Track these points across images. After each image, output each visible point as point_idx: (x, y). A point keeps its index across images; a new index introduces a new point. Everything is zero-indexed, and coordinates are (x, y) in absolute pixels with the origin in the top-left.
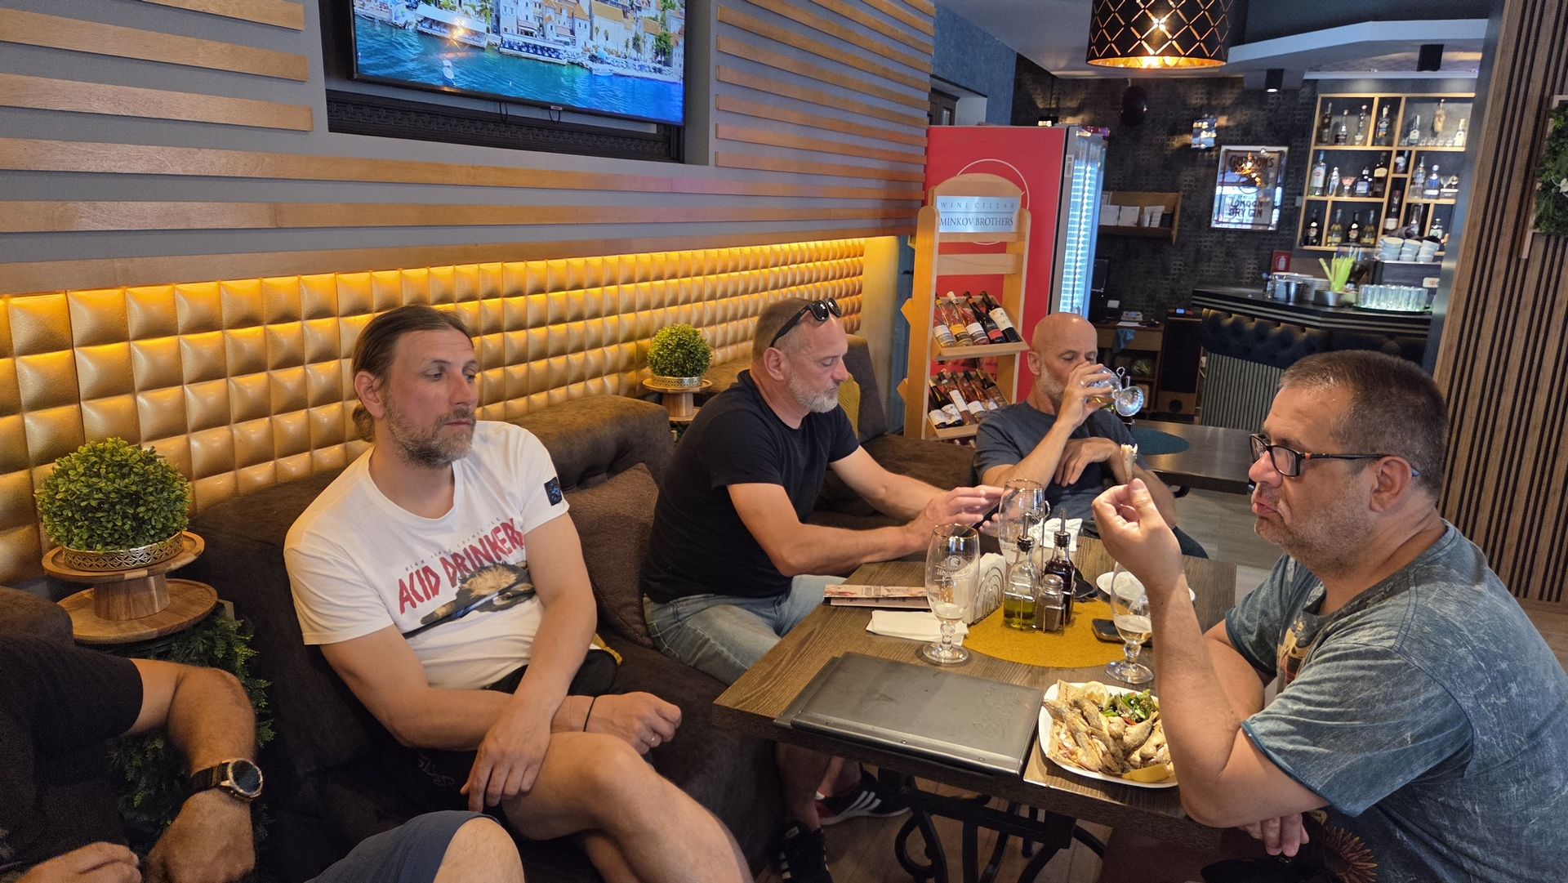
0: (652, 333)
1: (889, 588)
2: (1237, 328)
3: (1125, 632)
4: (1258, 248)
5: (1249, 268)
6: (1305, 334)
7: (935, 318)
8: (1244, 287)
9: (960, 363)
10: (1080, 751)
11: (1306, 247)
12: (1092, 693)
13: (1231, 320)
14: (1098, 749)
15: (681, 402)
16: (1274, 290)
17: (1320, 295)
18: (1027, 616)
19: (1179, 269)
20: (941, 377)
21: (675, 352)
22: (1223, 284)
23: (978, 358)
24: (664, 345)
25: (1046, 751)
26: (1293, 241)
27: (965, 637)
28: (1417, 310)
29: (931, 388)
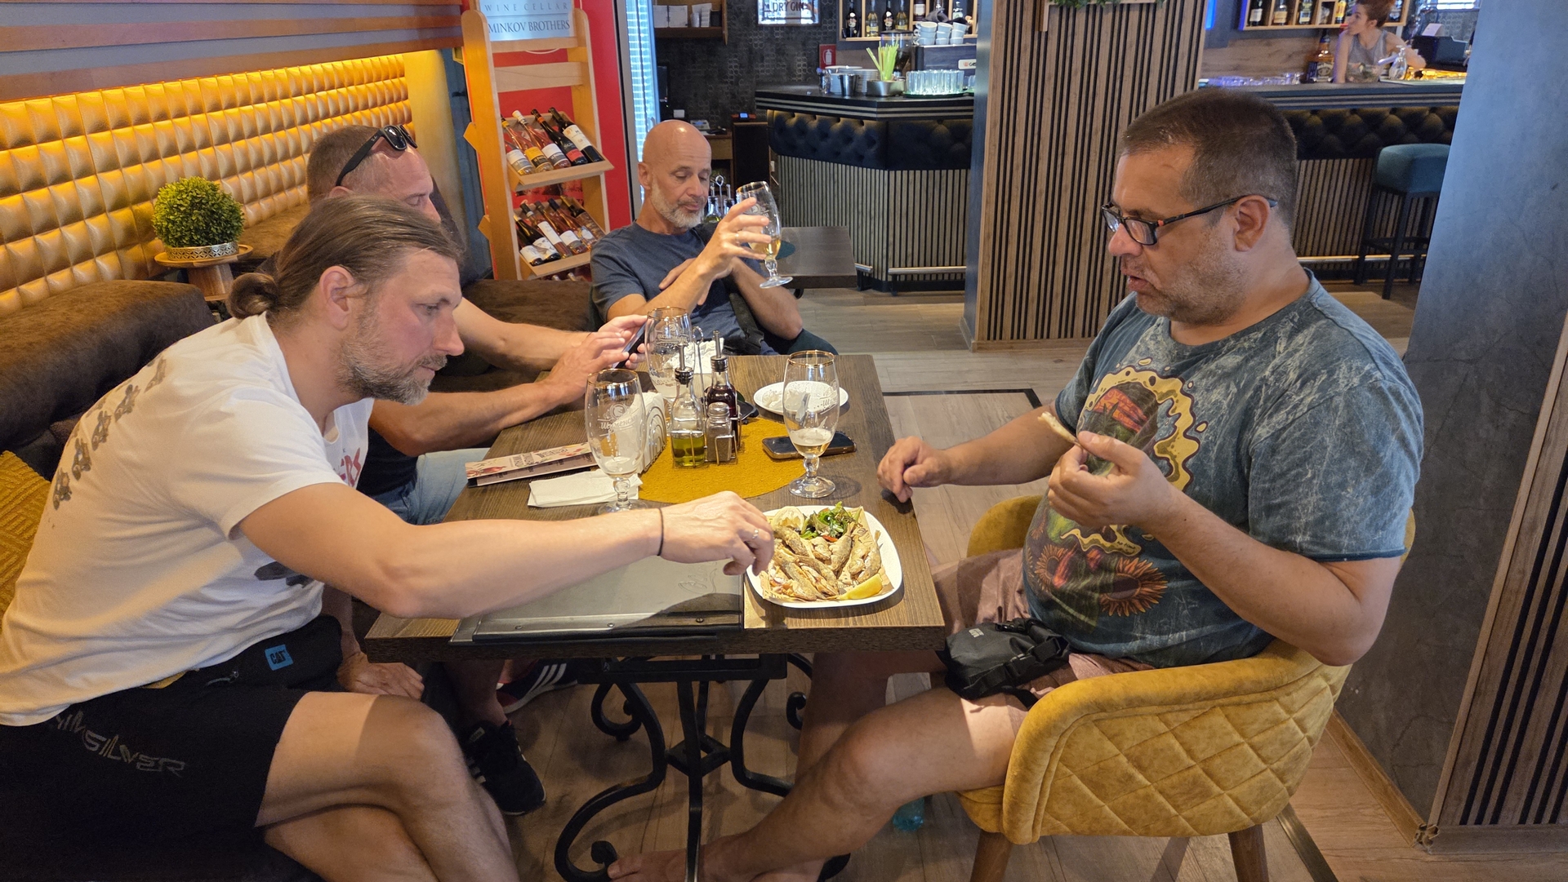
0: (151, 193)
1: (541, 452)
2: (801, 127)
3: (803, 448)
4: (804, 44)
5: (799, 66)
6: (864, 127)
7: (506, 143)
8: (801, 84)
9: (542, 191)
10: (794, 583)
11: (848, 39)
12: (787, 519)
13: (794, 119)
14: (810, 576)
15: (215, 275)
16: (829, 85)
17: (871, 85)
18: (699, 451)
19: (736, 72)
20: (525, 210)
21: (191, 215)
22: (780, 83)
23: (560, 184)
24: (172, 208)
25: (760, 592)
26: (835, 34)
27: (640, 488)
28: (958, 92)
29: (517, 223)
